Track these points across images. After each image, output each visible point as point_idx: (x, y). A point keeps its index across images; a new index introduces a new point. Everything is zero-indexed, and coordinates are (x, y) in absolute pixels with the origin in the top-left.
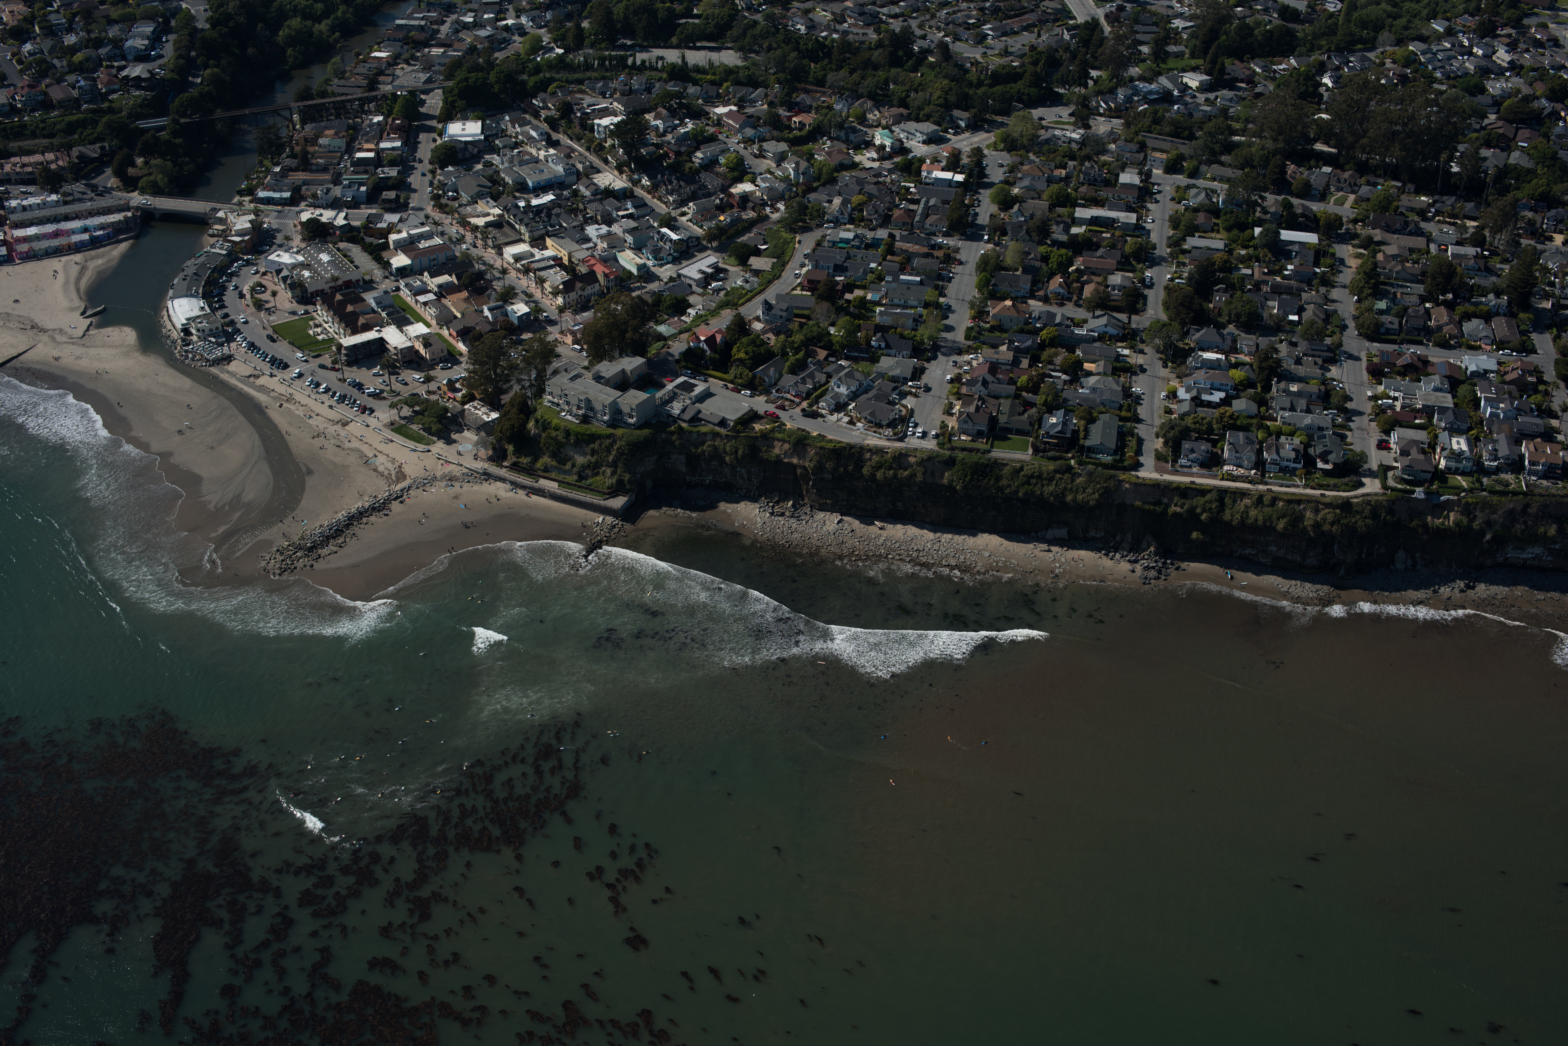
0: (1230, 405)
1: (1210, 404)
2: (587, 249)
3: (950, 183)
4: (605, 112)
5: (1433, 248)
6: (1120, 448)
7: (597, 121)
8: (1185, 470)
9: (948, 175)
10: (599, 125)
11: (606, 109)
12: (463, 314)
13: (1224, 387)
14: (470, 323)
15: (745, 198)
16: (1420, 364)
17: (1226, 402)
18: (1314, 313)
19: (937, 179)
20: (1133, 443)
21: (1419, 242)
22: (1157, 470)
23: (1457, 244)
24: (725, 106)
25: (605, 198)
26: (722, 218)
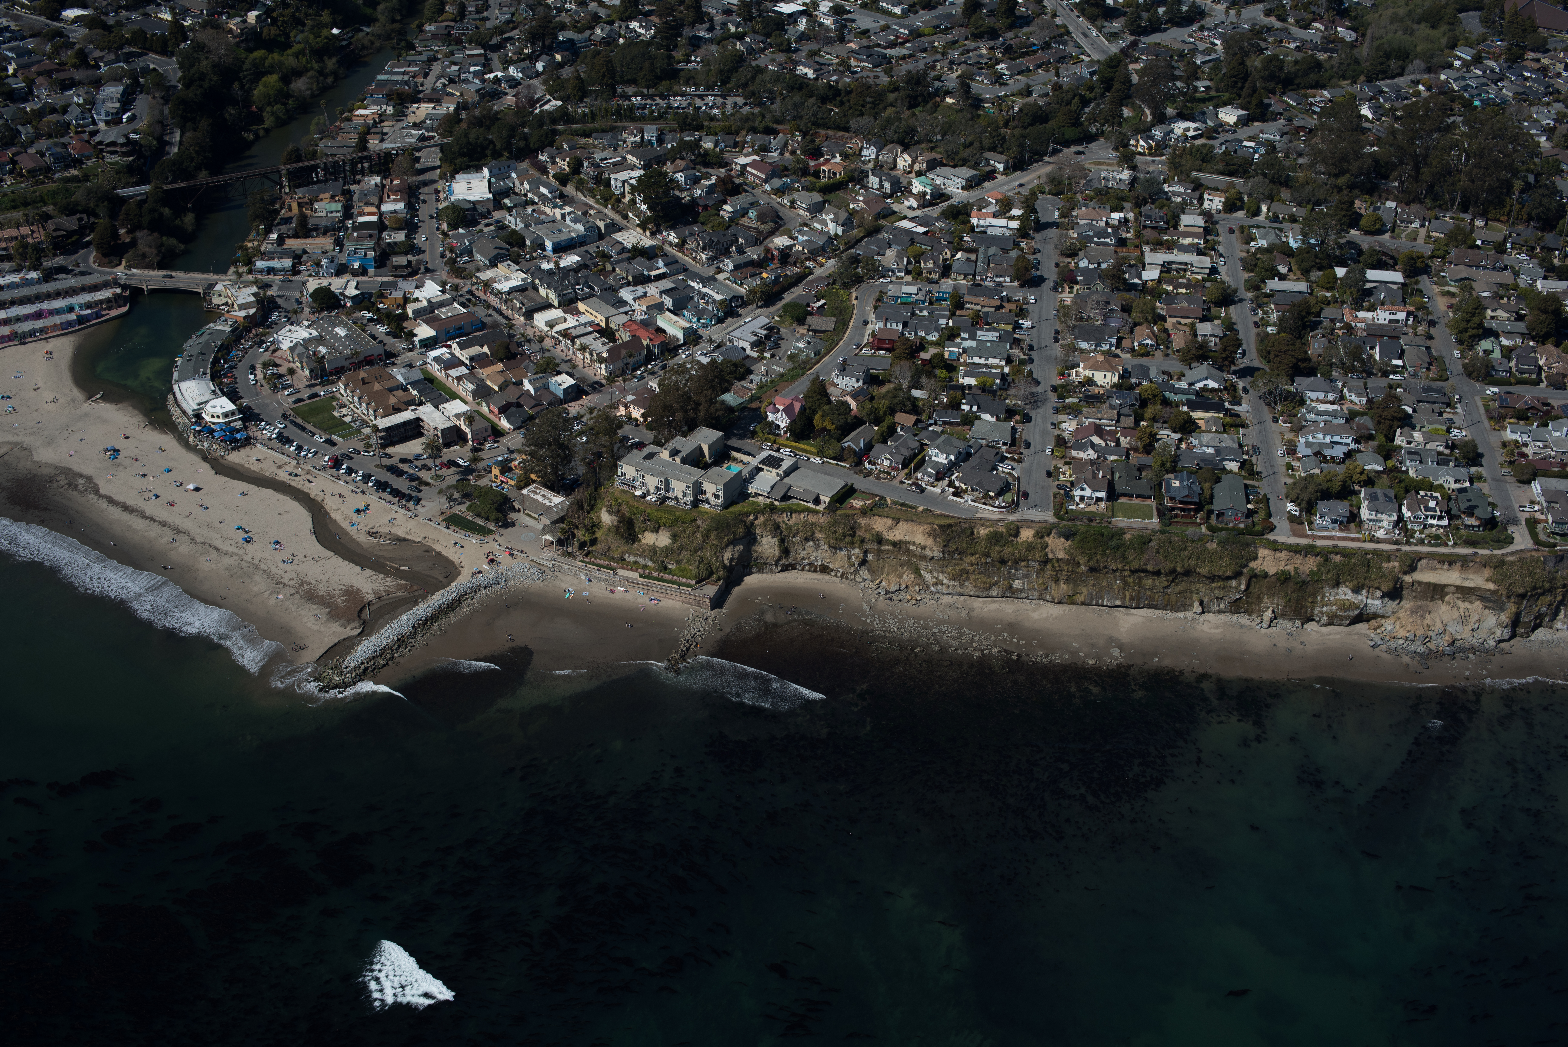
0: (1354, 459)
1: (1334, 460)
2: (625, 313)
4: (621, 166)
5: (1522, 283)
7: (613, 176)
8: (1324, 532)
9: (1002, 222)
10: (616, 180)
11: (621, 162)
13: (1344, 440)
14: (511, 398)
15: (784, 253)
16: (1542, 408)
17: (1350, 456)
18: (1418, 356)
20: (1264, 506)
21: (1506, 277)
22: (1295, 533)
23: (1545, 278)
24: (746, 156)
25: (633, 258)
26: (765, 275)
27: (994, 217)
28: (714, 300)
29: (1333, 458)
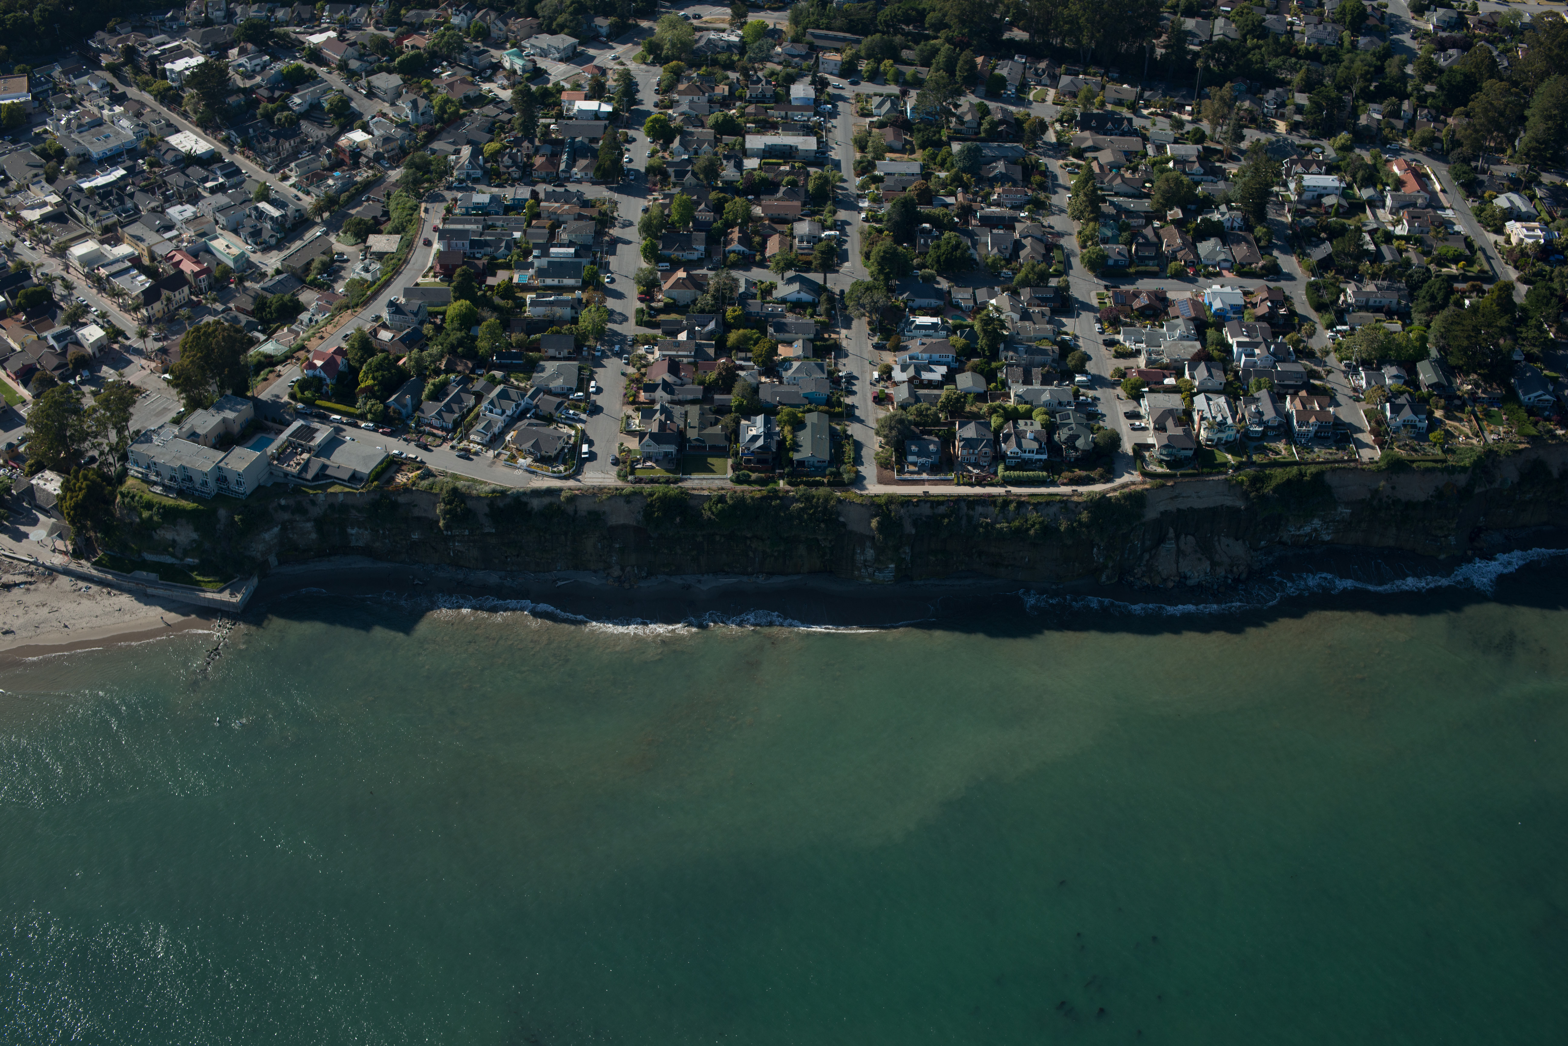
0: (954, 381)
1: (930, 384)
2: (170, 239)
3: (596, 115)
4: (178, 53)
5: (1150, 150)
6: (837, 458)
7: (168, 66)
8: (915, 477)
9: (592, 105)
10: (172, 71)
11: (179, 47)
12: (22, 344)
13: (944, 359)
14: (29, 359)
15: (356, 152)
16: (1158, 304)
17: (949, 378)
18: (1032, 248)
19: (580, 111)
20: (849, 449)
21: (1134, 143)
22: (882, 481)
23: (1176, 141)
24: (322, 31)
25: (188, 167)
26: (330, 182)
27: (587, 98)
28: (272, 218)
29: (930, 381)
